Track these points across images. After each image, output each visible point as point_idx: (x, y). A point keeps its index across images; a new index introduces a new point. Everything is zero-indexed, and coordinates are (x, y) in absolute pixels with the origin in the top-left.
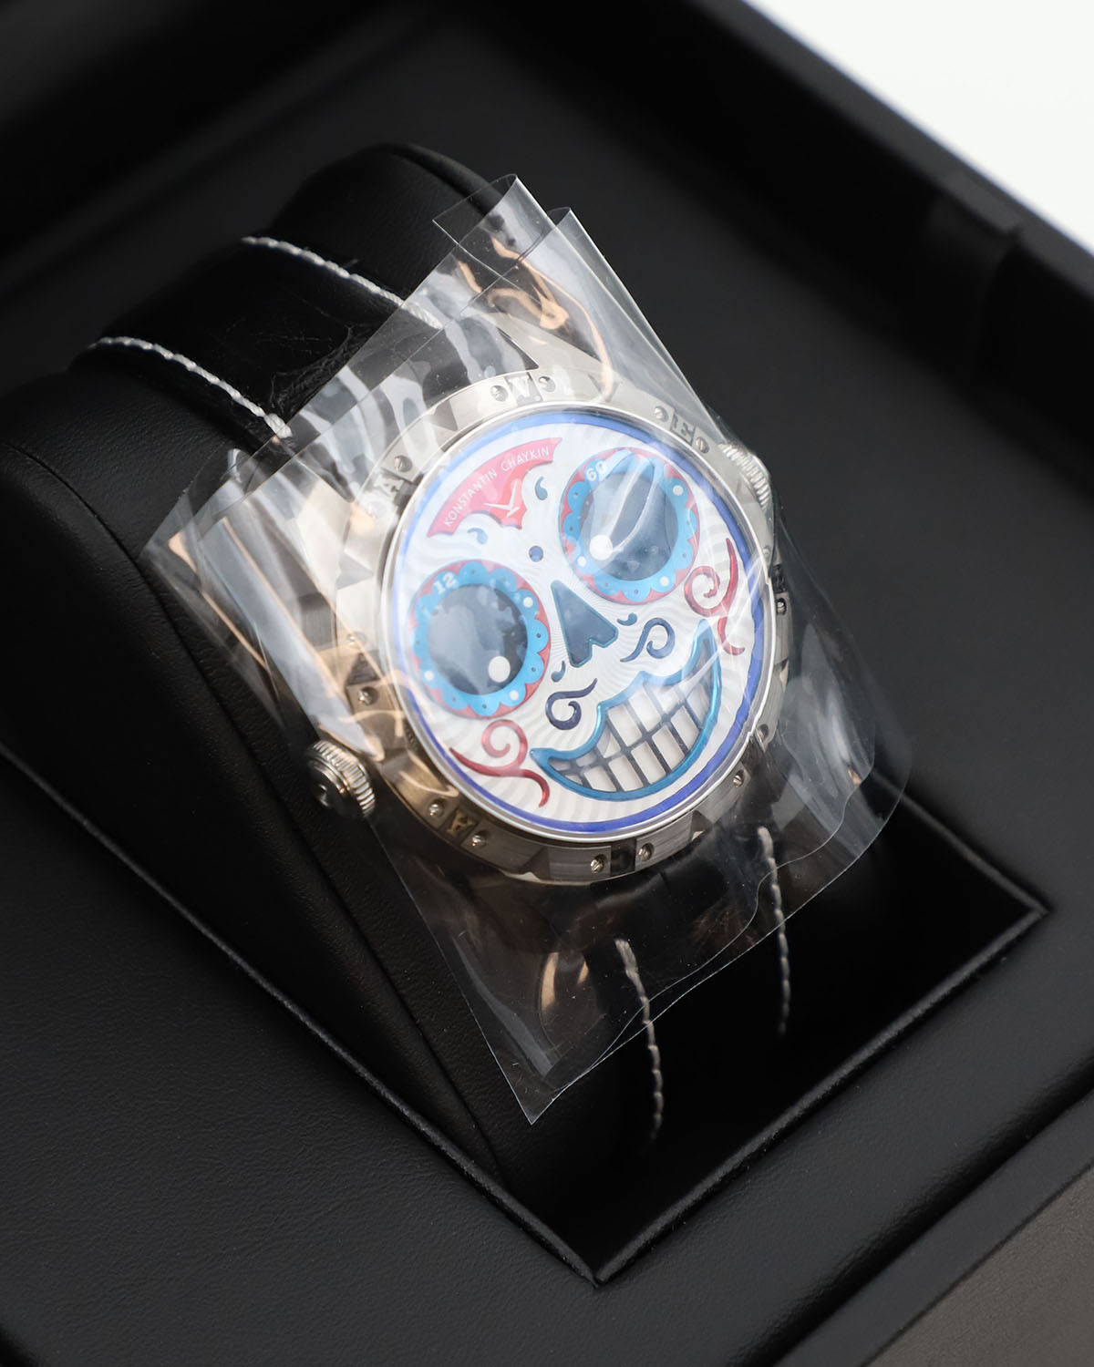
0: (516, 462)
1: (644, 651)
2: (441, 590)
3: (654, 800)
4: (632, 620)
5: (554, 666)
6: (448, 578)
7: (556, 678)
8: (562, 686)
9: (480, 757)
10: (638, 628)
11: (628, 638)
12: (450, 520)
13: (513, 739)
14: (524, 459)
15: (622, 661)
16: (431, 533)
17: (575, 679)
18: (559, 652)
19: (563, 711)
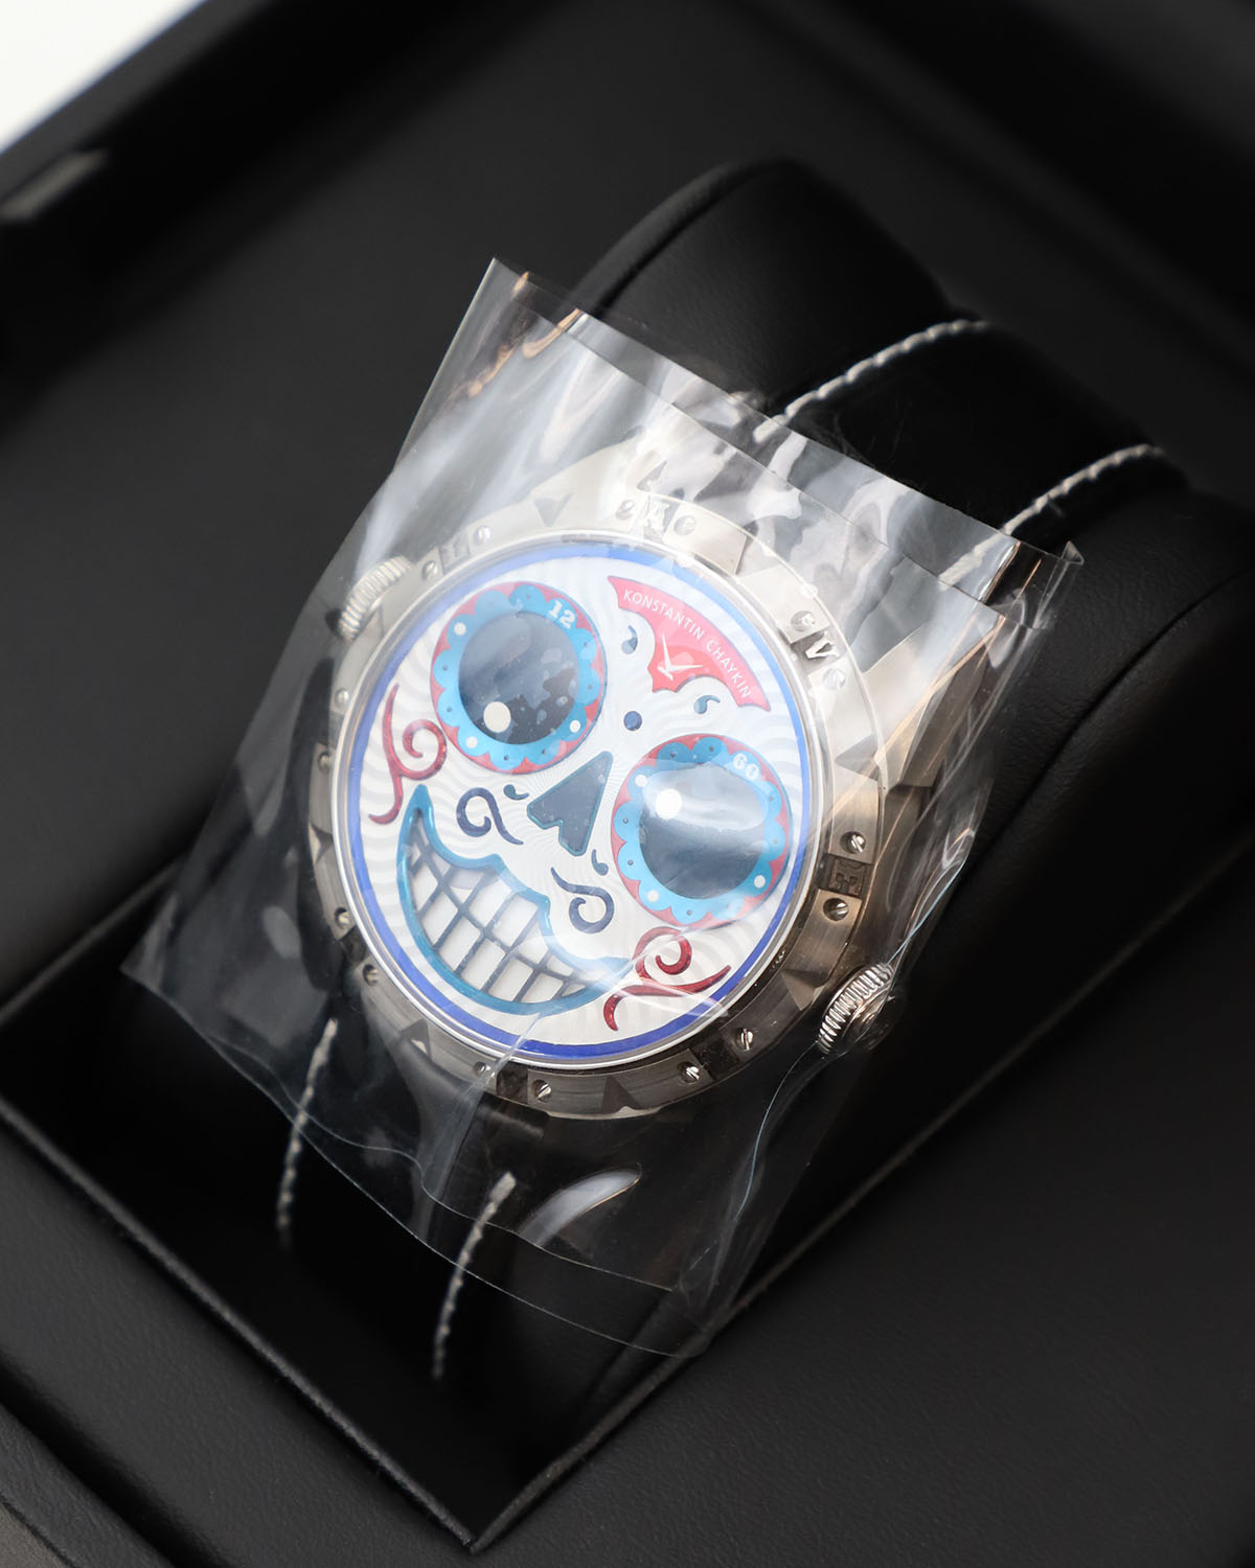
0: (721, 659)
1: (573, 896)
2: (554, 613)
3: (419, 961)
4: (602, 869)
5: (522, 784)
6: (568, 616)
7: (510, 791)
8: (502, 801)
9: (399, 725)
10: (592, 879)
11: (579, 870)
12: (631, 596)
13: (430, 758)
14: (728, 667)
15: (552, 869)
16: (611, 579)
17: (515, 815)
18: (537, 785)
19: (477, 812)
